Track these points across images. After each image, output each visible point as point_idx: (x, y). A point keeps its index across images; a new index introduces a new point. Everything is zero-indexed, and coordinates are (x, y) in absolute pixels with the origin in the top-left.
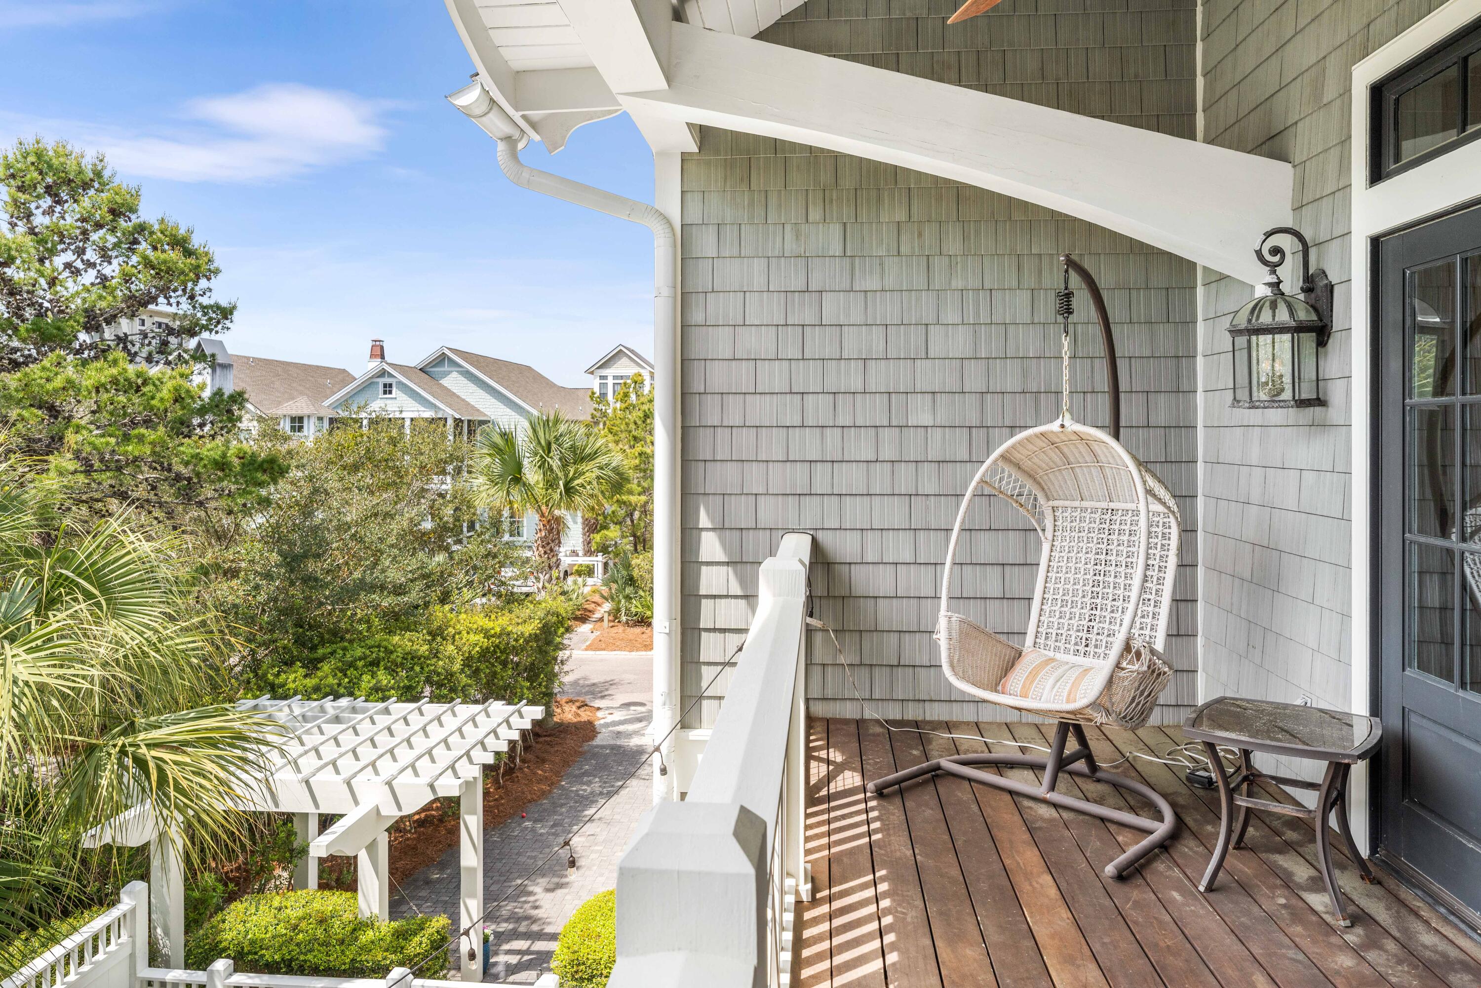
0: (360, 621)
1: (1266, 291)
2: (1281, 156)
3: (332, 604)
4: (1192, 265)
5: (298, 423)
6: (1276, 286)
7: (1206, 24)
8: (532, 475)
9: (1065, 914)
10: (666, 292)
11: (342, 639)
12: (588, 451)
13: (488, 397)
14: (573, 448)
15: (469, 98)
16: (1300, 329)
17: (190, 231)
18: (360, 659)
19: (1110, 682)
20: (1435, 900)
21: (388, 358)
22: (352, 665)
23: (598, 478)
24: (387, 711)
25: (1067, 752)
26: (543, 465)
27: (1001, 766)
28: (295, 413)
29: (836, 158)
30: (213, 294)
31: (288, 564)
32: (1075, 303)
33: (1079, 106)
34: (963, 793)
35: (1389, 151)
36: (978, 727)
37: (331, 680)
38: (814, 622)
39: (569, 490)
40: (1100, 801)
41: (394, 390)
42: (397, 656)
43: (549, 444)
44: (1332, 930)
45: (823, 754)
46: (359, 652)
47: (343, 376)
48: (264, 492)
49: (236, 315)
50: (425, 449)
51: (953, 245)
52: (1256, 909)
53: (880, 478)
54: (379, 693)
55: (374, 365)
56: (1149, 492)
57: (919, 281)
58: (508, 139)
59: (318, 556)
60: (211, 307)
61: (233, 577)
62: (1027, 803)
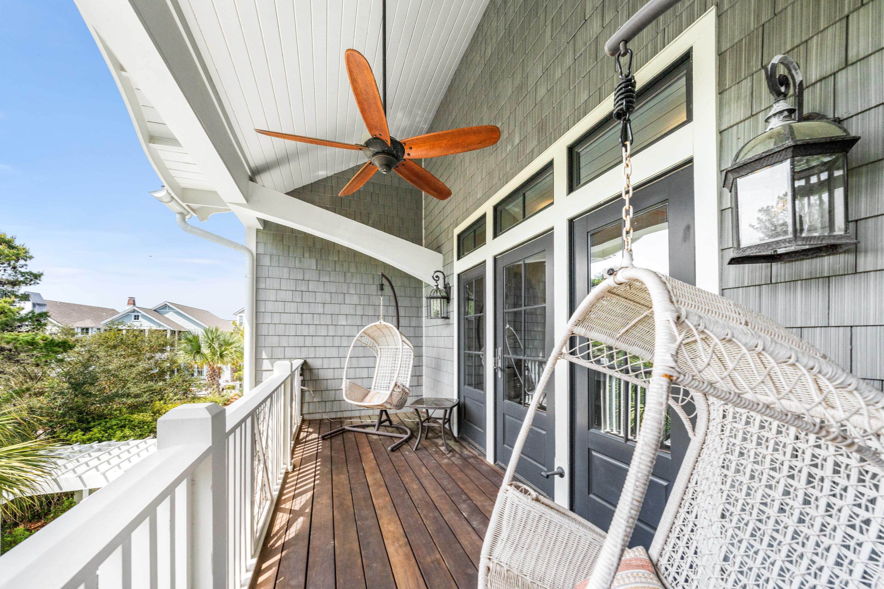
0: (116, 410)
1: (435, 287)
2: (440, 252)
3: (100, 404)
4: (421, 282)
5: (86, 330)
6: (437, 286)
7: (425, 215)
8: (205, 350)
9: (374, 462)
10: (249, 276)
11: (105, 418)
12: (230, 341)
13: (188, 322)
14: (224, 340)
15: (161, 194)
16: (443, 297)
17: (14, 238)
18: (115, 425)
19: (391, 395)
20: (469, 443)
21: (137, 305)
22: (111, 428)
23: (235, 351)
24: (128, 444)
25: (382, 420)
26: (210, 346)
27: (364, 427)
28: (84, 326)
29: (314, 238)
30: (28, 267)
31: (74, 388)
32: (384, 287)
33: (390, 232)
34: (351, 436)
35: (461, 252)
36: (360, 417)
37: (98, 435)
38: (305, 388)
39: (221, 356)
40: (392, 432)
41: (140, 318)
42: (136, 423)
43: (213, 339)
44: (444, 454)
45: (306, 430)
46: (114, 422)
47: (113, 312)
48: (60, 356)
49: (42, 278)
50: (153, 340)
51: (353, 270)
52: (427, 453)
53: (329, 342)
54: (125, 437)
55: (130, 307)
56: (403, 341)
57: (342, 280)
58: (181, 213)
59: (92, 384)
60: (27, 273)
61: (41, 395)
62: (370, 436)
